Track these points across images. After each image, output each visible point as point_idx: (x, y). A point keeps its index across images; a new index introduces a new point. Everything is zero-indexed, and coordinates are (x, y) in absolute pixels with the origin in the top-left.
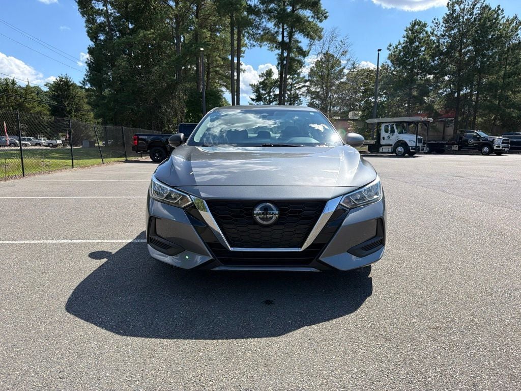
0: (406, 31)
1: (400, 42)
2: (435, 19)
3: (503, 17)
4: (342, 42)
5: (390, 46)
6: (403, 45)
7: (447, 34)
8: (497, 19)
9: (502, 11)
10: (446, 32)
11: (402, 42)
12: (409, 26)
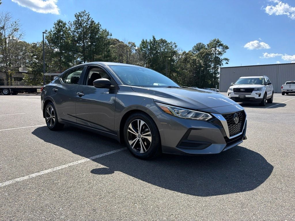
0: (55, 24)
1: (51, 30)
2: (70, 22)
3: (101, 28)
4: (15, 22)
5: (46, 31)
6: (54, 32)
7: (76, 31)
8: (99, 28)
9: (100, 25)
10: (76, 30)
11: (52, 30)
12: (56, 22)
